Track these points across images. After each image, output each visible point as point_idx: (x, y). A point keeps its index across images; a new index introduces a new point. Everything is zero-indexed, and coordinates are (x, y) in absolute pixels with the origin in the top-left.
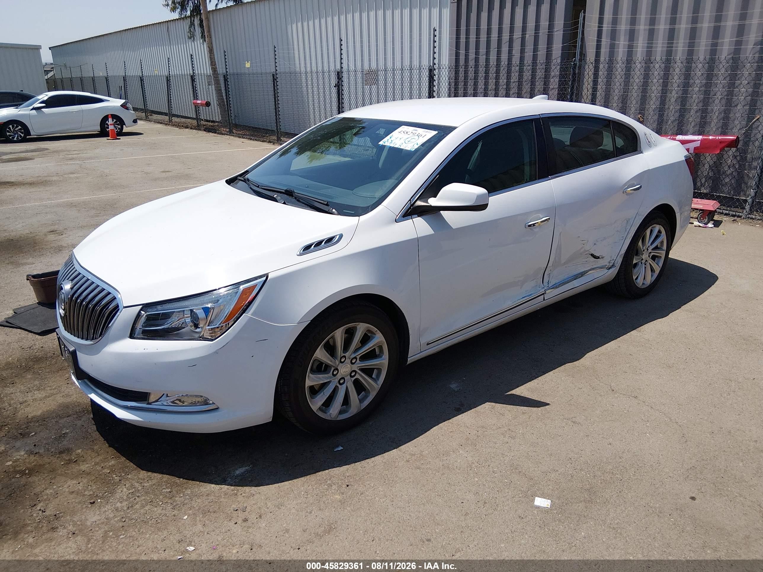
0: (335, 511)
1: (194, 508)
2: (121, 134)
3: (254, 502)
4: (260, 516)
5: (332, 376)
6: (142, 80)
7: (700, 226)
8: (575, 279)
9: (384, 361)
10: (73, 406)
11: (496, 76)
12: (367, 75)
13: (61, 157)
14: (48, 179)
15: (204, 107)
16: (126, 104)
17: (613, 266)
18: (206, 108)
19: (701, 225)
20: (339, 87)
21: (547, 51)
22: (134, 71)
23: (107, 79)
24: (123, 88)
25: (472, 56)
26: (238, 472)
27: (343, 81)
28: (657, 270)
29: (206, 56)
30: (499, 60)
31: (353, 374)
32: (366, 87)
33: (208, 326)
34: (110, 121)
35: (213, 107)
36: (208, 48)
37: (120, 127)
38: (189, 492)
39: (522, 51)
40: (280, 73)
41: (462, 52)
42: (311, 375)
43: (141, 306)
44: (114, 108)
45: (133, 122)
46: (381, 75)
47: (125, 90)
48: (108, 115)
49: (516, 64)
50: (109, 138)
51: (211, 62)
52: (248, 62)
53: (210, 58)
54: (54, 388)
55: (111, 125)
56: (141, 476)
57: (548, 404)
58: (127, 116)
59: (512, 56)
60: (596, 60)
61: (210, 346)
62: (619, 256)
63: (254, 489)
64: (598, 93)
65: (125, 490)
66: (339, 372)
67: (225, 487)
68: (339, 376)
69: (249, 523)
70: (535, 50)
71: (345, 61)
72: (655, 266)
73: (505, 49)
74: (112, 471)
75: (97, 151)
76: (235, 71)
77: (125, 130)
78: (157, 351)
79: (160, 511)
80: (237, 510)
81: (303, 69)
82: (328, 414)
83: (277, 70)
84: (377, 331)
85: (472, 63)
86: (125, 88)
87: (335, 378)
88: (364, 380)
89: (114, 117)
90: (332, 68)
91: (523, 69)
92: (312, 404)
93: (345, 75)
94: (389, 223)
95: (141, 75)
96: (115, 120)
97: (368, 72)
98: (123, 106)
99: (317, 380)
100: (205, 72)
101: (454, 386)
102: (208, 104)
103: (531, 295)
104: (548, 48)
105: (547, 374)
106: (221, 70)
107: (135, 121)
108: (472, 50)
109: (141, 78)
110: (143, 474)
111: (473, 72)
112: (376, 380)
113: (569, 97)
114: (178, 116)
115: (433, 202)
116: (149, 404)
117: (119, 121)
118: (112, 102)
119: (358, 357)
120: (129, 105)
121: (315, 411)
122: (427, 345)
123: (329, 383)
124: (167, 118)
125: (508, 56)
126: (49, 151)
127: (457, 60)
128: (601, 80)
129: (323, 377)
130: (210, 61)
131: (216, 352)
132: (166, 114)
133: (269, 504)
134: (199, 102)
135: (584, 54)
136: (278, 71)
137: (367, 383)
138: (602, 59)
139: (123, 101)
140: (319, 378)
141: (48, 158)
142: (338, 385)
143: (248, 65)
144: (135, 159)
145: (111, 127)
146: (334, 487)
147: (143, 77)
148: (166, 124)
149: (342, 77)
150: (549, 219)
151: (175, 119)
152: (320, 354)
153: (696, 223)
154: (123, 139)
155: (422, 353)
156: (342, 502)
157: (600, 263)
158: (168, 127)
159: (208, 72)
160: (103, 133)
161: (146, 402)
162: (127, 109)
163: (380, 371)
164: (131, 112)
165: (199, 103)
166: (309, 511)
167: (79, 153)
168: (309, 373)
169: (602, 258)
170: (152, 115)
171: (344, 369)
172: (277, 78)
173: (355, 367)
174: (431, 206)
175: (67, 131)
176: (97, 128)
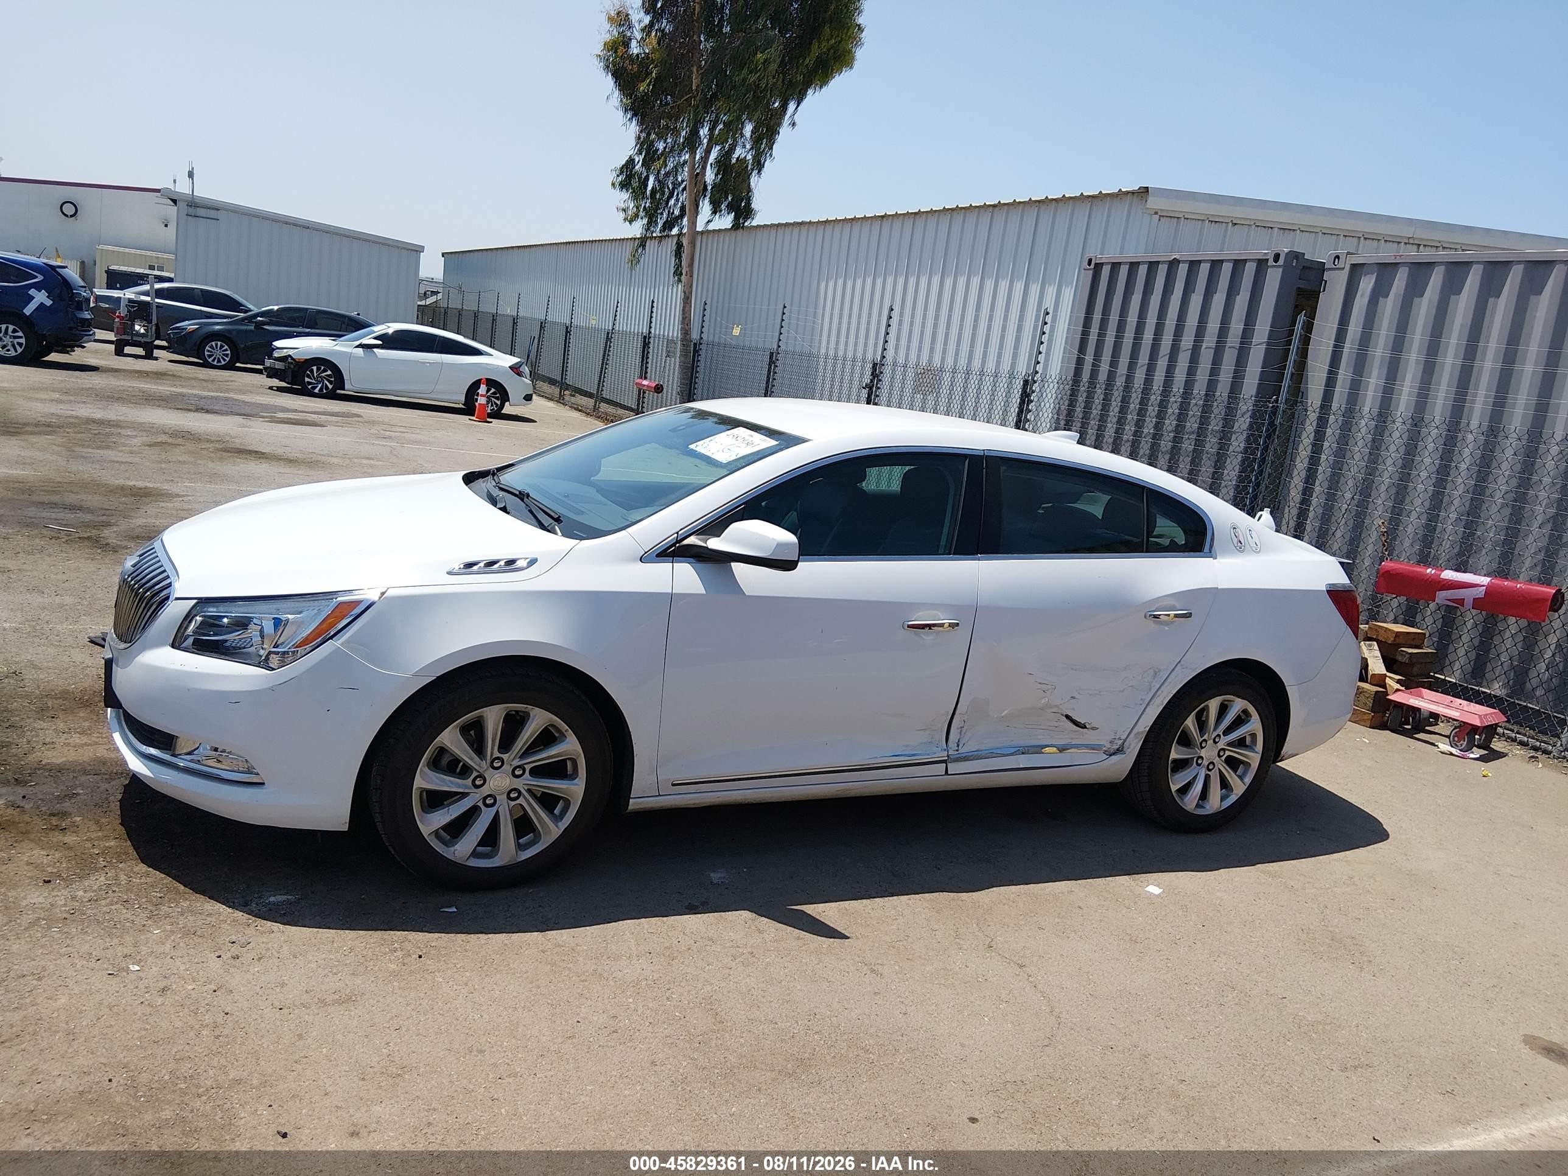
0: (372, 981)
1: (178, 924)
2: (498, 415)
3: (265, 940)
4: (260, 959)
5: (470, 784)
6: (568, 332)
7: (1451, 754)
8: (1023, 753)
9: (575, 789)
10: (114, 763)
11: (1160, 412)
12: (920, 376)
13: (372, 431)
14: (323, 459)
15: (651, 393)
16: (520, 366)
17: (1120, 751)
18: (653, 395)
19: (1454, 751)
20: (871, 388)
21: (1234, 378)
22: (558, 316)
23: (515, 321)
24: (536, 341)
25: (1104, 367)
26: (272, 899)
27: (880, 380)
28: (1239, 787)
29: (678, 307)
30: (1148, 381)
31: (513, 795)
32: (919, 396)
33: (274, 647)
34: (483, 389)
35: (665, 395)
36: (683, 294)
37: (499, 402)
38: (186, 904)
39: (1191, 371)
40: (786, 353)
41: (1089, 358)
42: (426, 769)
43: (196, 601)
44: (497, 369)
45: (524, 398)
46: (947, 377)
47: (538, 345)
48: (481, 379)
49: (1198, 396)
50: (474, 418)
51: (684, 318)
52: (738, 326)
53: (683, 310)
54: (104, 736)
55: (482, 396)
56: (136, 869)
57: (848, 938)
58: (516, 387)
59: (1173, 377)
60: (1322, 407)
61: (266, 676)
62: (1132, 735)
63: (276, 926)
64: (1320, 468)
65: (102, 879)
66: (487, 782)
67: (239, 914)
68: (485, 791)
69: (237, 962)
70: (1214, 372)
71: (891, 346)
72: (1231, 777)
73: (1162, 363)
74: (103, 853)
75: (438, 434)
76: (716, 340)
77: (507, 409)
78: (196, 670)
79: (129, 916)
80: (234, 942)
81: (823, 351)
82: (452, 849)
83: (779, 347)
84: (566, 731)
85: (1120, 382)
86: (539, 341)
87: (476, 790)
88: (533, 811)
89: (490, 383)
90: (869, 356)
91: (1189, 403)
92: (421, 822)
93: (887, 371)
94: (629, 559)
95: (568, 322)
96: (493, 390)
97: (923, 371)
98: (515, 369)
99: (438, 782)
100: (671, 334)
101: (716, 876)
102: (658, 389)
103: (914, 755)
104: (1236, 371)
105: (895, 897)
106: (695, 335)
107: (528, 398)
108: (1106, 357)
109: (567, 328)
110: (143, 868)
111: (1119, 399)
112: (557, 819)
113: (1256, 468)
114: (610, 402)
115: (714, 543)
116: (173, 755)
117: (499, 391)
118: (497, 358)
119: (528, 768)
120: (526, 370)
121: (426, 837)
122: (674, 785)
123: (464, 795)
124: (590, 402)
125: (1166, 376)
126: (359, 419)
127: (1078, 371)
128: (1329, 444)
129: (450, 781)
130: (681, 316)
131: (272, 689)
132: (589, 395)
133: (285, 948)
134: (645, 382)
135: (1303, 393)
136: (783, 347)
137: (537, 819)
138: (1335, 406)
139: (514, 360)
140: (443, 780)
141: (350, 429)
142: (480, 804)
143: (736, 331)
144: (491, 456)
145: (482, 400)
146: (399, 954)
147: (571, 327)
148: (588, 414)
149: (882, 373)
150: (958, 624)
151: (604, 407)
152: (450, 738)
153: (1445, 747)
154: (496, 423)
155: (659, 798)
156: (394, 974)
157: (1089, 737)
158: (588, 419)
159: (675, 335)
160: (468, 409)
161: (171, 753)
162: (519, 374)
163: (567, 804)
164: (523, 380)
165: (644, 385)
166: (335, 971)
167: (405, 431)
168: (424, 766)
169: (1094, 729)
170: (574, 396)
171: (498, 782)
172: (778, 360)
173: (519, 784)
174: (707, 548)
175: (400, 394)
176: (458, 399)
